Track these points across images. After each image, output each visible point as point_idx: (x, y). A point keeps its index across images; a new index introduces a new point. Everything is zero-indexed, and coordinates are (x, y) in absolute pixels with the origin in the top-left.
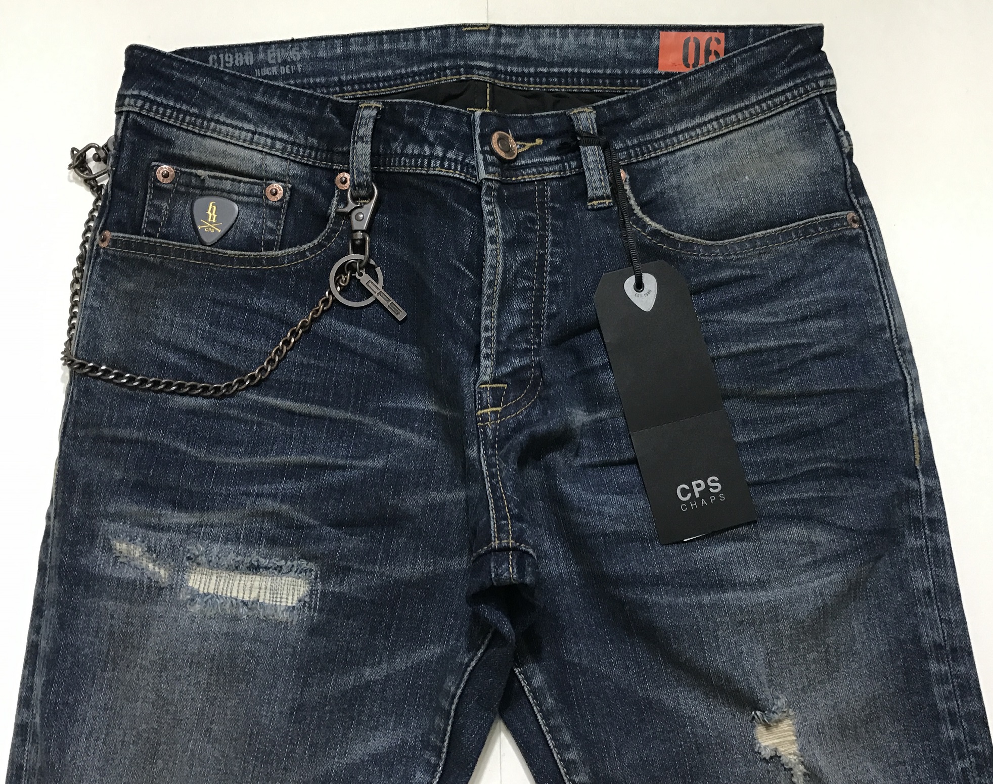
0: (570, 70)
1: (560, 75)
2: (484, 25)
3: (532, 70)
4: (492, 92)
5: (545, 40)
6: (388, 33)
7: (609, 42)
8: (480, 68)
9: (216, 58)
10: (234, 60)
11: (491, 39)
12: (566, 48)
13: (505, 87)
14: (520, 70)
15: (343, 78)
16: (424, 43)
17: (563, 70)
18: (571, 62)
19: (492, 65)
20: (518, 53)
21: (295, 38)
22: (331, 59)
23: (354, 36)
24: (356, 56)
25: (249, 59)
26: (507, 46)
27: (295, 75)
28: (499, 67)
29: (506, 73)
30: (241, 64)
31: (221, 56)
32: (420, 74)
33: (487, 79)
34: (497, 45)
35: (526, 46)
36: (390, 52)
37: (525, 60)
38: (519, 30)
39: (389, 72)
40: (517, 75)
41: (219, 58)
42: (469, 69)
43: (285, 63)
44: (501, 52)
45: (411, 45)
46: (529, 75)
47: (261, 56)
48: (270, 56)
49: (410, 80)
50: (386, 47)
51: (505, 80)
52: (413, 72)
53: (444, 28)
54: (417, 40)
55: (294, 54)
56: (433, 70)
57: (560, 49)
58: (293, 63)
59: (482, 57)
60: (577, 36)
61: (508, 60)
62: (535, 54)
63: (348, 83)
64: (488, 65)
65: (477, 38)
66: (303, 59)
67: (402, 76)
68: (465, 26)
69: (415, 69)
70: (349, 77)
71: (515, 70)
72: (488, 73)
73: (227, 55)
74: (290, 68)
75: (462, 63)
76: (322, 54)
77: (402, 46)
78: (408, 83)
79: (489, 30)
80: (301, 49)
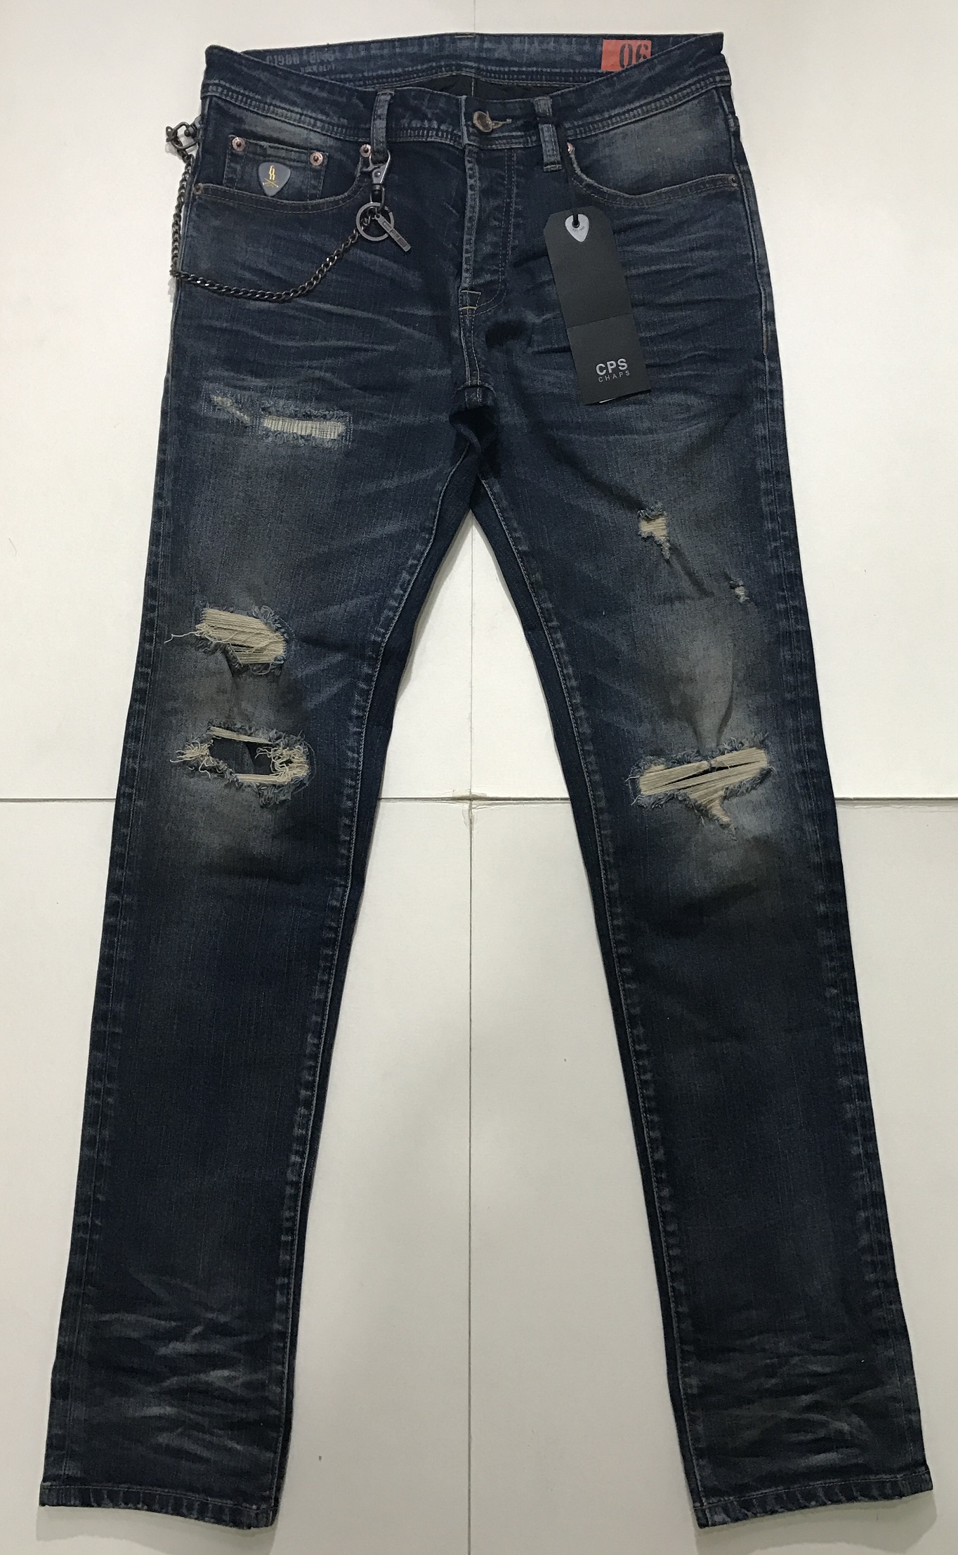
0: (535, 69)
1: (527, 73)
2: (471, 34)
3: (506, 69)
4: (476, 83)
5: (517, 45)
6: (400, 40)
7: (564, 47)
8: (467, 67)
9: (271, 58)
10: (285, 60)
11: (476, 45)
12: (532, 52)
13: (486, 82)
14: (498, 69)
15: (366, 74)
16: (426, 47)
17: (530, 69)
18: (536, 64)
19: (476, 65)
20: (496, 55)
21: (330, 43)
22: (358, 60)
23: (374, 42)
24: (375, 57)
25: (296, 60)
26: (489, 50)
27: (329, 73)
28: (482, 66)
29: (487, 71)
30: (291, 63)
31: (275, 57)
32: (423, 71)
33: (473, 75)
34: (481, 49)
35: (501, 52)
36: (401, 55)
37: (501, 62)
38: (498, 38)
39: (400, 70)
40: (495, 72)
41: (274, 59)
42: (459, 67)
43: (322, 63)
44: (484, 55)
45: (416, 49)
46: (504, 73)
47: (305, 57)
48: (311, 58)
49: (415, 75)
50: (398, 50)
51: (486, 76)
52: (417, 70)
53: (441, 37)
54: (421, 45)
55: (328, 56)
56: (432, 68)
57: (528, 53)
58: (329, 62)
59: (468, 59)
60: (541, 43)
61: (488, 61)
62: (509, 58)
63: (369, 78)
64: (474, 65)
65: (466, 44)
66: (336, 60)
67: (409, 73)
68: (457, 34)
69: (419, 67)
70: (370, 74)
71: (494, 68)
72: (473, 71)
73: (279, 57)
74: (326, 67)
75: (454, 62)
76: (350, 56)
77: (410, 50)
78: (414, 78)
79: (475, 37)
80: (334, 52)
